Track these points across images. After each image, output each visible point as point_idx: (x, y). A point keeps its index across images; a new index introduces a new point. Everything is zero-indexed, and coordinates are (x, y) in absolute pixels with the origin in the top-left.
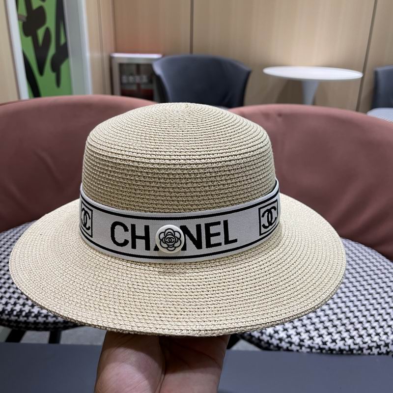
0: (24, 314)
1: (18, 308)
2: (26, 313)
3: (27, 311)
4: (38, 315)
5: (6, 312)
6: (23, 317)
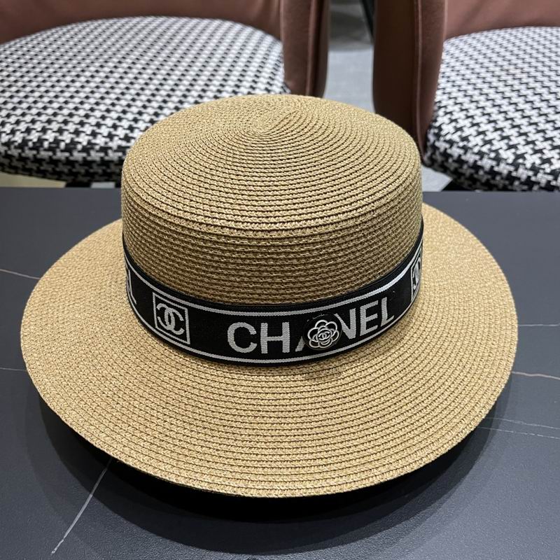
0: (62, 145)
1: (50, 136)
2: (67, 145)
3: (68, 141)
4: (89, 146)
5: (30, 144)
6: (62, 151)
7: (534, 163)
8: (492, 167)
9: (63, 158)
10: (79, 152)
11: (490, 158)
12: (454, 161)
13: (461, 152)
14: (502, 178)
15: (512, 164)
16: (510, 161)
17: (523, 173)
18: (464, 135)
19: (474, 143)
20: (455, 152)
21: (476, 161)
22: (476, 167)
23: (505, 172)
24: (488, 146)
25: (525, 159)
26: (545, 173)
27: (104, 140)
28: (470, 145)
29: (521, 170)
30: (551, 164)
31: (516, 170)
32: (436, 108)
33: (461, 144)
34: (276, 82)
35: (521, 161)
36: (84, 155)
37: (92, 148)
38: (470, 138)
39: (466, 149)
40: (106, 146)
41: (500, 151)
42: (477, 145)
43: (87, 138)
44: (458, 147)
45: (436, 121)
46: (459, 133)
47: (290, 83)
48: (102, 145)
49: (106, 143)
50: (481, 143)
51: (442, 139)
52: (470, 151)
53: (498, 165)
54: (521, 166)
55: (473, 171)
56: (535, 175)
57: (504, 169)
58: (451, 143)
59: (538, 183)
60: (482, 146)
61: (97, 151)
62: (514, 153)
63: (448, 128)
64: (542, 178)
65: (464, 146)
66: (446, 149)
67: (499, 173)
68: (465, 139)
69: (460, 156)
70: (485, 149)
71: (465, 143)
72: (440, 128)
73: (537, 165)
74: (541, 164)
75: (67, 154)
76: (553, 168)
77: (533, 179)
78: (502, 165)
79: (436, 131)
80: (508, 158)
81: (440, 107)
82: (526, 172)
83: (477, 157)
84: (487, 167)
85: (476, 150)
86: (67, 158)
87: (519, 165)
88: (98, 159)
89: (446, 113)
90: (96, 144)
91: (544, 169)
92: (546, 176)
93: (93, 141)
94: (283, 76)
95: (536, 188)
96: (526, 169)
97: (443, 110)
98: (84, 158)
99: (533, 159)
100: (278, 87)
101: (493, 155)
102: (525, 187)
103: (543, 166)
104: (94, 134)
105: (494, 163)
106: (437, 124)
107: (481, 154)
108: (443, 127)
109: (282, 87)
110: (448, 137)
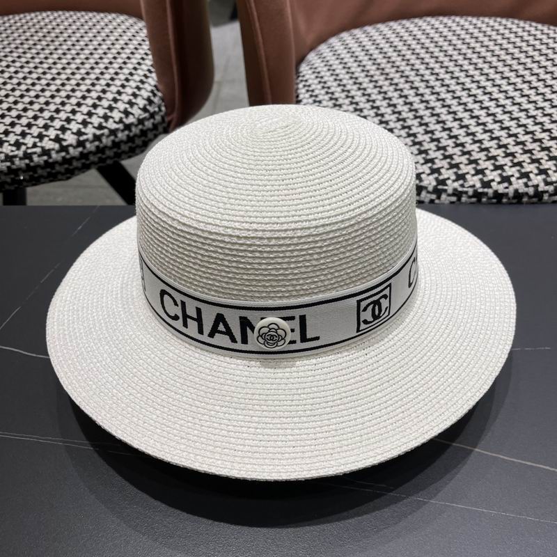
34: (146, 86)
47: (160, 87)
94: (156, 78)
109: (152, 92)
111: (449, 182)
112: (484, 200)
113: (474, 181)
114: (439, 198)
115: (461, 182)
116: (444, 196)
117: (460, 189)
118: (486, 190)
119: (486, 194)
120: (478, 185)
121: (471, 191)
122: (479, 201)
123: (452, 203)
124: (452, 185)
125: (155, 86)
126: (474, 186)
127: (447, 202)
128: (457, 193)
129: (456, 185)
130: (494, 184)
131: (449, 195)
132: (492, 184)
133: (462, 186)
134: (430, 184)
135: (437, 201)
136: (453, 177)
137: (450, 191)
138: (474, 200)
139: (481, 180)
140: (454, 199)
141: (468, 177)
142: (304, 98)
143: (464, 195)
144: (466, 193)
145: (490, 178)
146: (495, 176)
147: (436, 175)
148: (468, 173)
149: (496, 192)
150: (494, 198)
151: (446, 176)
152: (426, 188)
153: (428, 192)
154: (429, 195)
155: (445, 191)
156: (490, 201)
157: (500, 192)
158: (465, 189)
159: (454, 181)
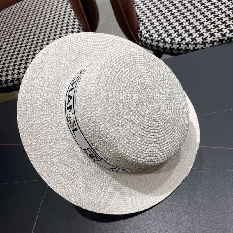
7: (178, 41)
8: (163, 46)
9: (6, 86)
10: (10, 83)
11: (162, 43)
12: (149, 45)
13: (151, 41)
14: (168, 50)
15: (170, 44)
16: (169, 42)
17: (175, 46)
18: (151, 34)
19: (155, 37)
20: (149, 42)
21: (157, 45)
22: (158, 47)
23: (169, 47)
24: (160, 37)
25: (175, 40)
26: (184, 45)
27: (17, 75)
28: (153, 38)
29: (174, 45)
30: (185, 40)
31: (172, 46)
32: (139, 22)
33: (150, 38)
35: (173, 41)
36: (12, 83)
37: (14, 80)
38: (153, 35)
39: (152, 40)
40: (18, 78)
41: (165, 38)
42: (156, 38)
43: (11, 76)
44: (149, 40)
45: (139, 29)
46: (148, 33)
48: (17, 78)
49: (18, 77)
50: (157, 36)
51: (143, 37)
52: (154, 41)
53: (165, 45)
54: (174, 44)
55: (157, 48)
56: (180, 46)
57: (168, 46)
58: (146, 38)
59: (182, 49)
60: (158, 38)
61: (16, 81)
62: (170, 38)
63: (144, 32)
64: (183, 47)
65: (151, 39)
66: (145, 41)
67: (166, 48)
68: (151, 36)
69: (151, 43)
70: (159, 39)
71: (152, 37)
72: (141, 32)
73: (180, 42)
74: (181, 41)
75: (6, 85)
76: (186, 42)
77: (180, 48)
78: (167, 44)
79: (140, 34)
80: (169, 41)
81: (140, 21)
82: (176, 46)
83: (157, 43)
84: (162, 46)
85: (156, 40)
86: (7, 86)
87: (173, 43)
88: (17, 83)
89: (143, 24)
90: (15, 78)
91: (183, 43)
92: (184, 46)
93: (13, 77)
94: (78, 21)
95: (182, 51)
96: (176, 44)
97: (141, 22)
98: (13, 85)
99: (178, 39)
100: (77, 25)
101: (162, 41)
102: (178, 52)
103: (182, 42)
104: (13, 74)
105: (164, 44)
106: (140, 31)
107: (158, 41)
108: (142, 31)
109: (78, 28)
110: (145, 36)
111: (208, 38)
112: (224, 42)
113: (218, 35)
114: (205, 46)
115: (213, 37)
116: (207, 45)
117: (213, 40)
118: (224, 38)
119: (224, 39)
120: (220, 36)
121: (218, 40)
122: (222, 43)
123: (211, 46)
124: (209, 39)
125: (79, 25)
126: (219, 37)
127: (209, 47)
128: (212, 42)
129: (211, 39)
130: (227, 34)
131: (209, 44)
132: (226, 34)
133: (214, 38)
134: (200, 41)
135: (204, 47)
136: (209, 36)
137: (209, 42)
138: (220, 43)
139: (221, 34)
140: (211, 45)
141: (215, 34)
142: (139, 14)
143: (215, 42)
144: (216, 41)
145: (225, 32)
146: (227, 31)
147: (202, 37)
148: (215, 32)
149: (228, 38)
150: (228, 40)
151: (206, 36)
152: (199, 43)
153: (200, 45)
154: (200, 46)
155: (207, 42)
156: (226, 42)
157: (230, 37)
158: (215, 40)
159: (210, 37)
